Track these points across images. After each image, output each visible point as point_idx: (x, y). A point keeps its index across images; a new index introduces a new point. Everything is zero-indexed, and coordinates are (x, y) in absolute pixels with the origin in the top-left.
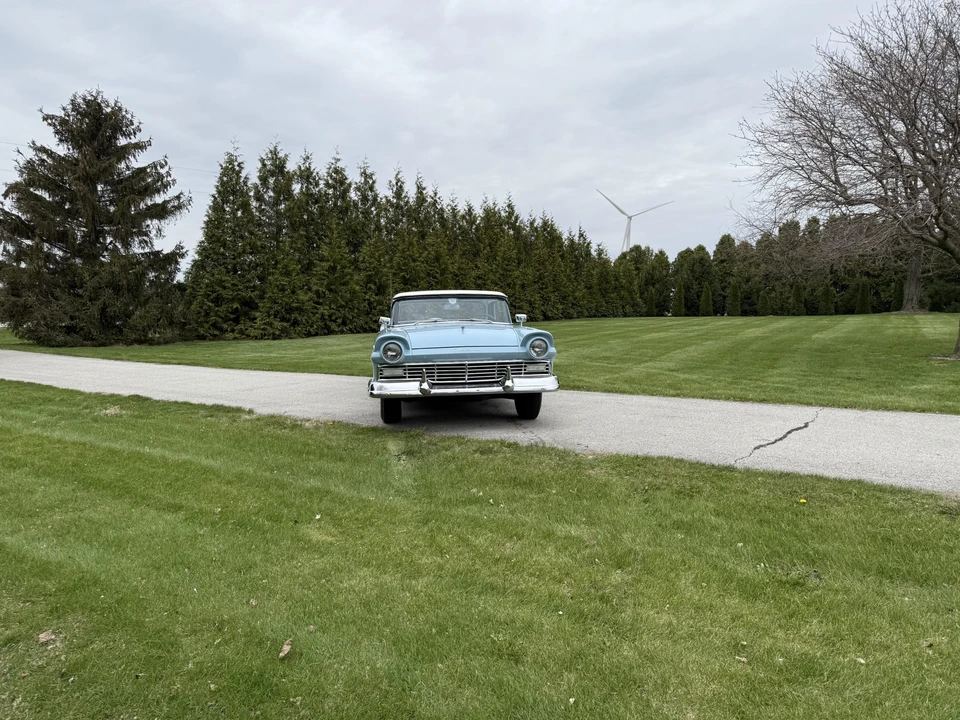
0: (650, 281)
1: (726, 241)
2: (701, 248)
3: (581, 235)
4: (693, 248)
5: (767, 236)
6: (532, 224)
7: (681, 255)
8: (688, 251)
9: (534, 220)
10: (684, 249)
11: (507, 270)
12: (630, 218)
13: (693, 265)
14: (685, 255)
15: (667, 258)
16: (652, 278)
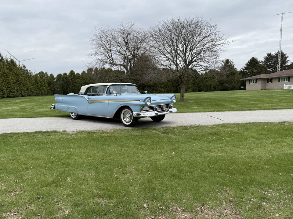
0: (49, 84)
2: (65, 74)
3: (24, 66)
4: (62, 74)
7: (58, 76)
9: (8, 59)
10: (59, 74)
11: (6, 77)
12: (20, 62)
14: (60, 76)
15: (54, 76)
16: (50, 83)
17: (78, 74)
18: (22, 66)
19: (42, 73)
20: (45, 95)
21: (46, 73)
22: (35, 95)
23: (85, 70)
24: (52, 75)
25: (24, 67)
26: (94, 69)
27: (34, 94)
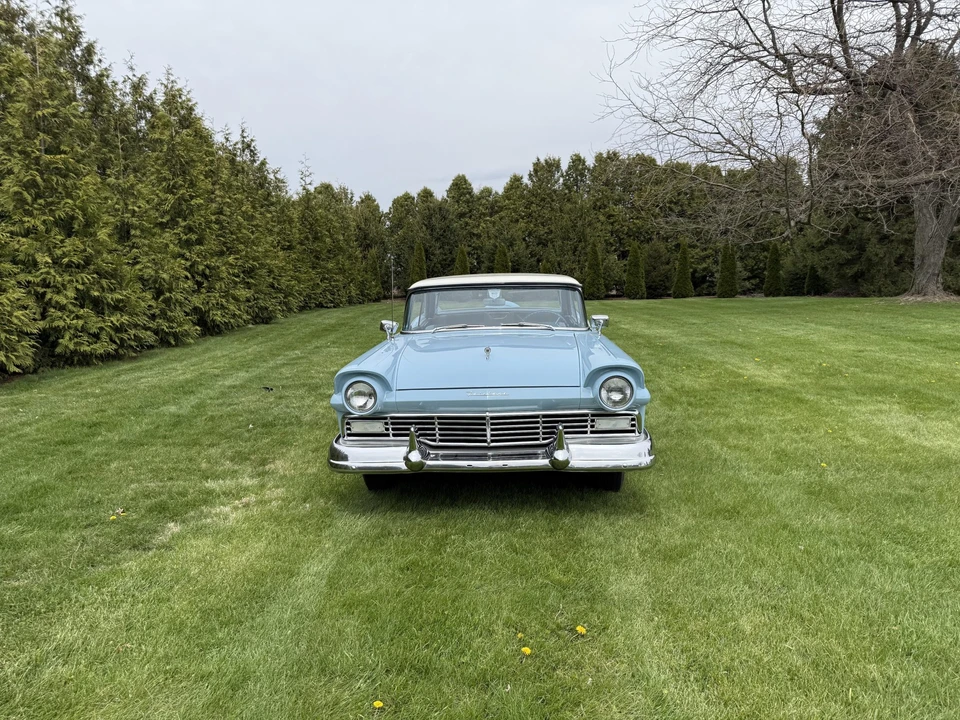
1: (460, 186)
2: (427, 194)
4: (414, 194)
5: (516, 181)
6: (137, 88)
7: (396, 202)
8: (407, 197)
10: (400, 194)
13: (430, 217)
14: (403, 204)
15: (377, 206)
17: (487, 192)
18: (240, 146)
19: (326, 189)
20: (350, 302)
21: (344, 191)
22: (302, 309)
23: (519, 173)
24: (368, 200)
25: (247, 152)
26: (564, 166)
27: (294, 302)
